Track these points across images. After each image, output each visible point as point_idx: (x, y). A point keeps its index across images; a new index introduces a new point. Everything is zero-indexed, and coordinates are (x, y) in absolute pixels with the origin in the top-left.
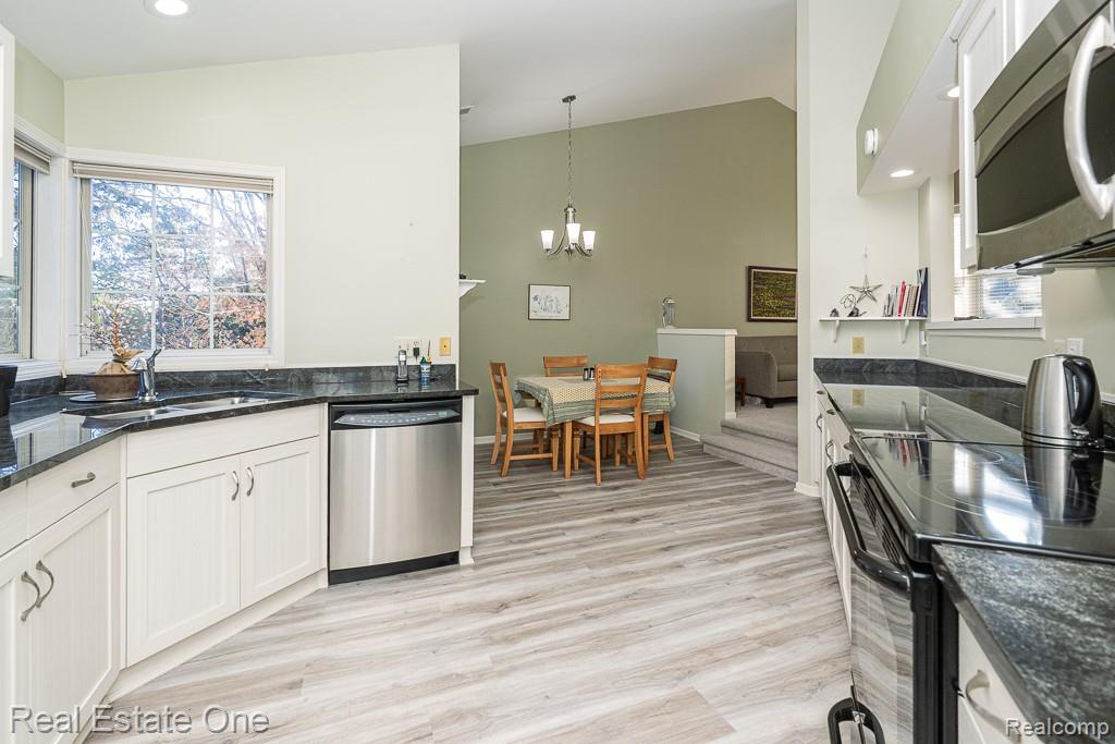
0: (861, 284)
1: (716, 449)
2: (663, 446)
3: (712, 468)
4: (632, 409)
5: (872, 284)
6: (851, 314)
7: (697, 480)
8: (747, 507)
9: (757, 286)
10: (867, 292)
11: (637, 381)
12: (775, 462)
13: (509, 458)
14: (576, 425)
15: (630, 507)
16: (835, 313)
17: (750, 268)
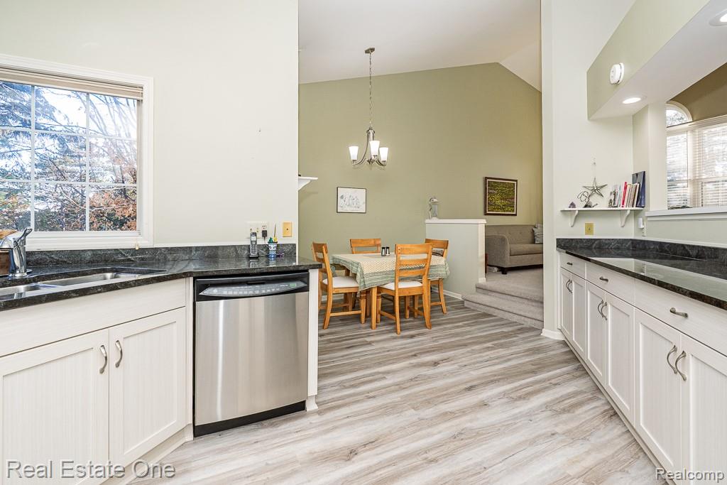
0: (591, 184)
1: (474, 304)
2: (438, 303)
3: (475, 319)
4: (420, 277)
5: (599, 184)
6: (586, 206)
7: (468, 329)
9: (491, 191)
10: (597, 190)
11: (425, 256)
12: (522, 313)
13: (330, 314)
15: (428, 352)
16: (573, 205)
17: (486, 178)
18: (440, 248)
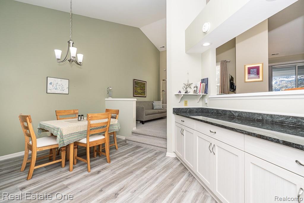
0: (186, 83)
1: (131, 142)
2: (114, 144)
4: (104, 132)
5: (190, 83)
6: (186, 93)
8: (158, 169)
9: (136, 86)
10: (189, 85)
11: (106, 120)
12: (156, 145)
14: (76, 144)
16: (180, 92)
17: (134, 80)
18: (115, 114)
